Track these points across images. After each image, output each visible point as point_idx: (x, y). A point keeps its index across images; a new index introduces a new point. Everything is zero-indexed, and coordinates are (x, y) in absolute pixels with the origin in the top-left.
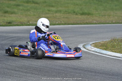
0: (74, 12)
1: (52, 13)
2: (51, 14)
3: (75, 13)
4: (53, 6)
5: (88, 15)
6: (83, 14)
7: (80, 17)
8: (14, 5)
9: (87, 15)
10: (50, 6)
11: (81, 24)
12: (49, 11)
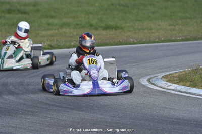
0: (91, 26)
1: (55, 27)
2: (55, 30)
3: (93, 27)
4: (52, 17)
5: (116, 29)
6: (106, 28)
7: (104, 32)
9: (114, 30)
10: (47, 17)
11: (112, 45)
12: (49, 24)
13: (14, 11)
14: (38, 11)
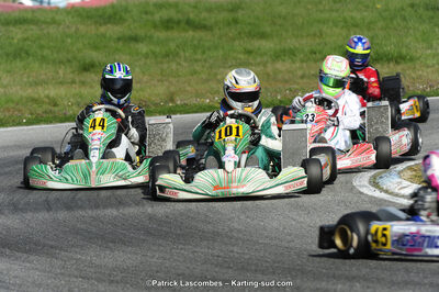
1: (259, 60)
5: (397, 63)
8: (119, 39)
12: (249, 52)
13: (179, 23)
14: (236, 21)
